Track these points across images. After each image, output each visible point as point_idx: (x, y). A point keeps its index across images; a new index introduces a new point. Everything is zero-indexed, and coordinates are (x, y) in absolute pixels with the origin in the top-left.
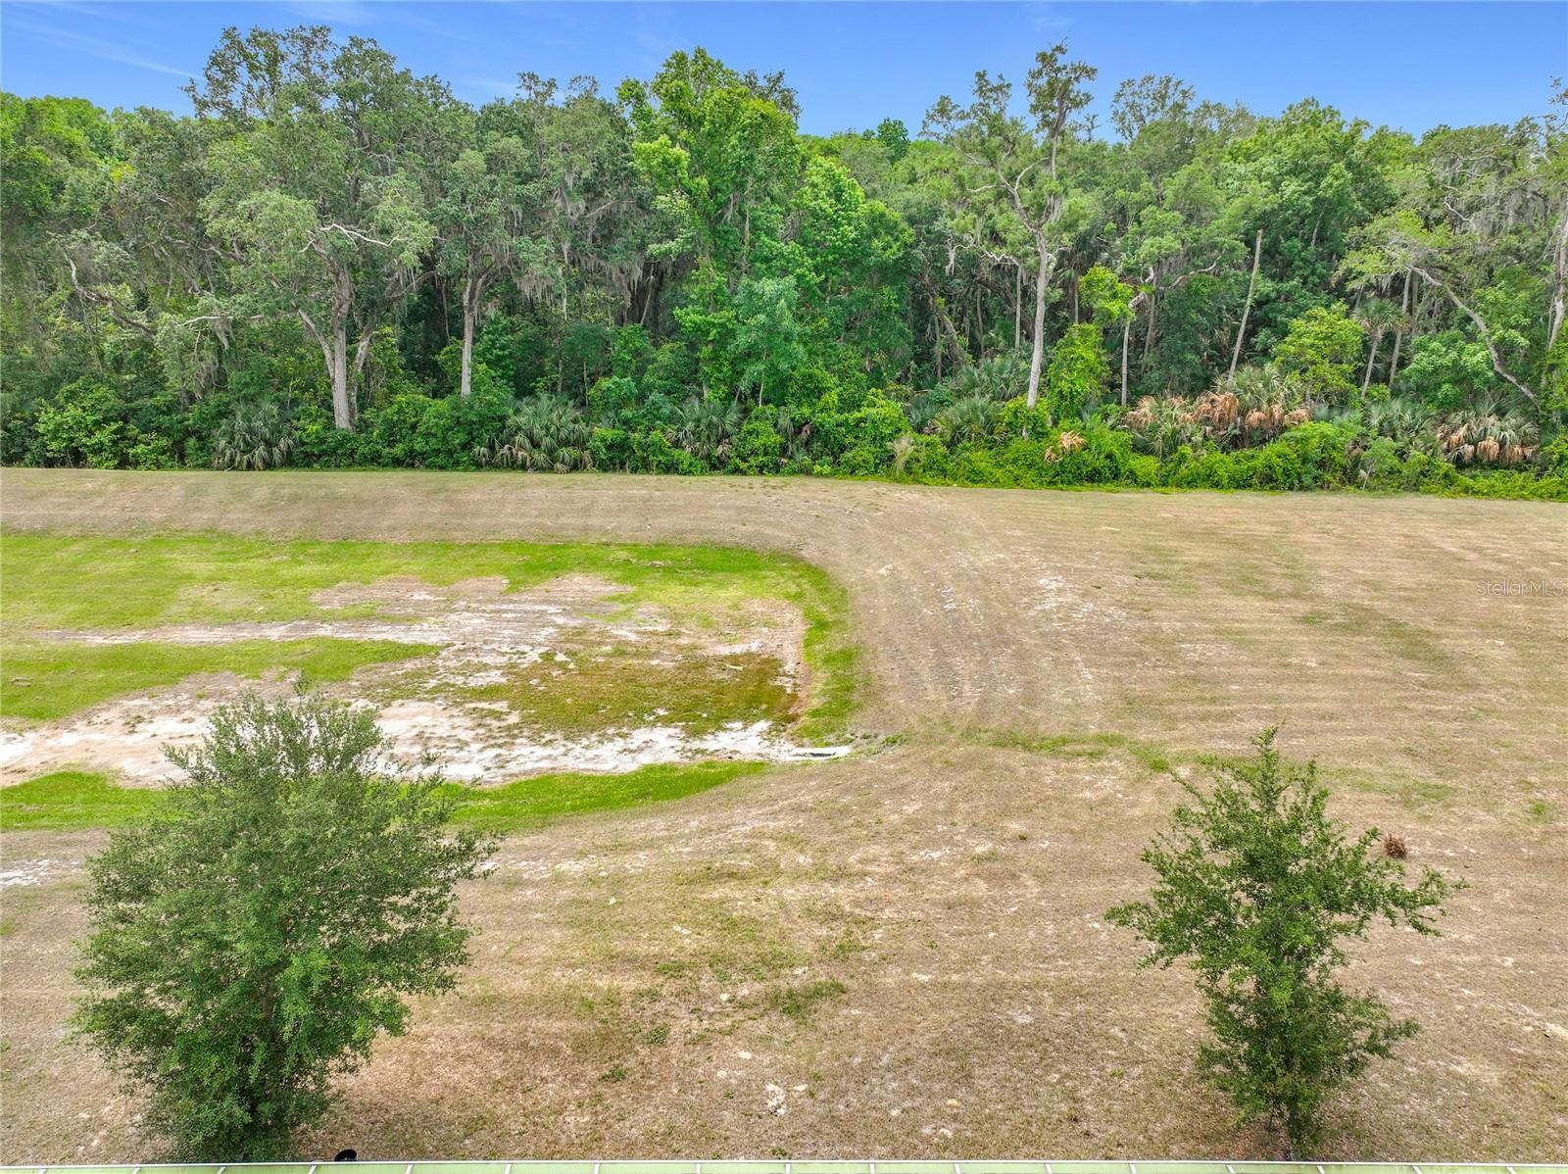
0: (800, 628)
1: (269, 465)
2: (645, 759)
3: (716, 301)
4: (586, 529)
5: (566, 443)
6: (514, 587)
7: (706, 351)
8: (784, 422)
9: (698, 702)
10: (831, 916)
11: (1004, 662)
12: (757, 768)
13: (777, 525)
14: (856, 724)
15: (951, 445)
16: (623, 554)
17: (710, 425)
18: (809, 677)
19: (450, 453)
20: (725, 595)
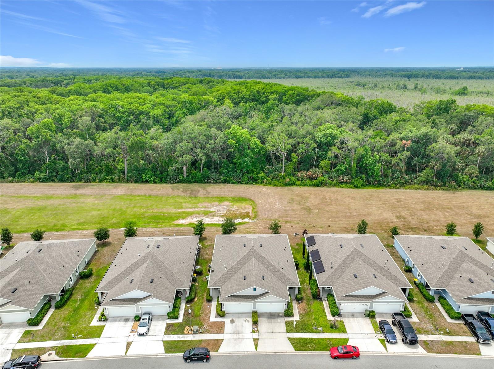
0: (252, 209)
1: (176, 183)
2: (239, 222)
3: (239, 159)
4: (225, 195)
5: (218, 179)
6: (219, 204)
7: (237, 166)
8: (249, 176)
9: (242, 217)
10: (254, 231)
11: (270, 213)
12: (248, 222)
13: (248, 194)
14: (257, 218)
15: (272, 180)
16: (230, 199)
17: (238, 177)
18: (252, 214)
19: (201, 181)
20: (243, 204)
